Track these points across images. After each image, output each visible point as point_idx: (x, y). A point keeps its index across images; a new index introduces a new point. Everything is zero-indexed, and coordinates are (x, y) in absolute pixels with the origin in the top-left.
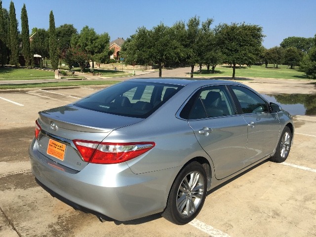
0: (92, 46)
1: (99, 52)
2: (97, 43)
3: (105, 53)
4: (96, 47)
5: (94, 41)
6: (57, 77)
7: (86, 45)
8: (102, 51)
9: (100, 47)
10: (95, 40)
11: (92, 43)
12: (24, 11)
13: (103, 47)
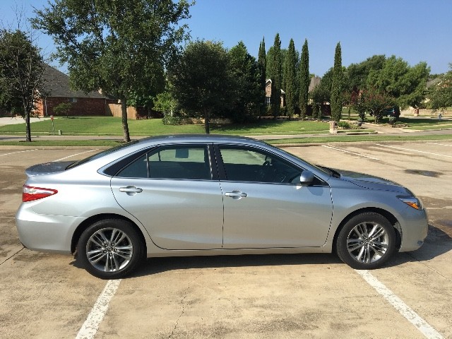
0: (397, 83)
1: (408, 92)
2: (405, 79)
3: (417, 93)
4: (402, 85)
5: (400, 78)
6: (332, 131)
7: (388, 83)
8: (413, 90)
9: (409, 84)
10: (402, 74)
11: (396, 79)
12: (305, 48)
13: (415, 84)
